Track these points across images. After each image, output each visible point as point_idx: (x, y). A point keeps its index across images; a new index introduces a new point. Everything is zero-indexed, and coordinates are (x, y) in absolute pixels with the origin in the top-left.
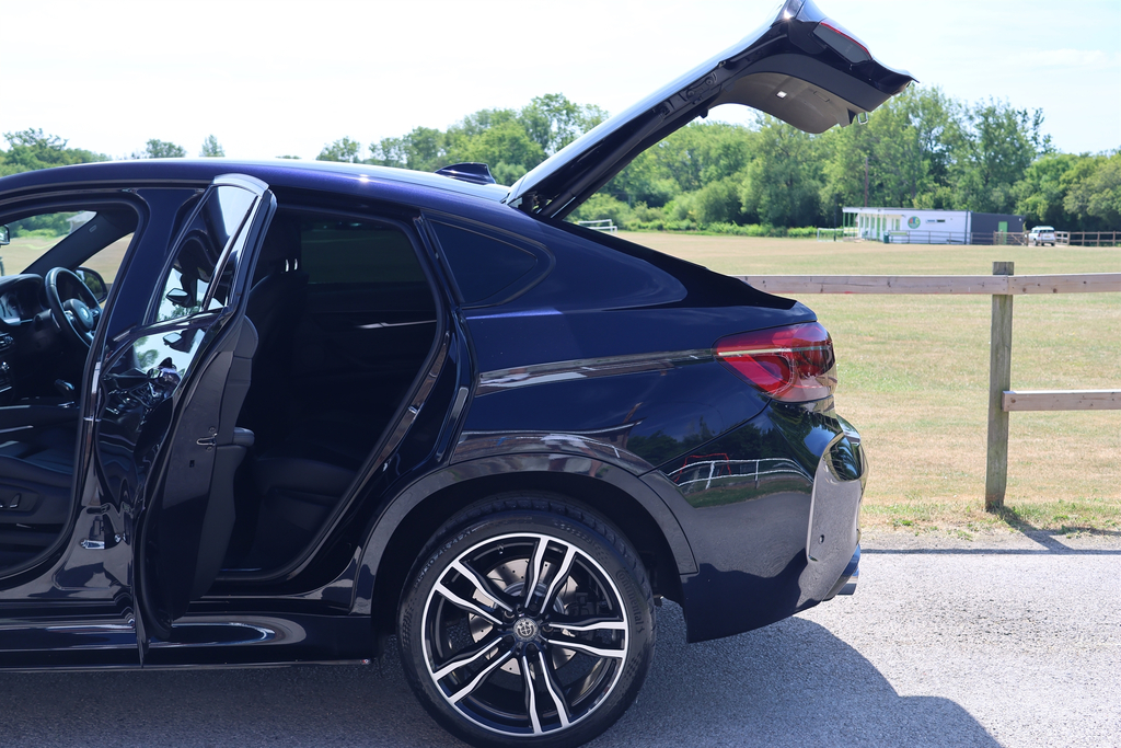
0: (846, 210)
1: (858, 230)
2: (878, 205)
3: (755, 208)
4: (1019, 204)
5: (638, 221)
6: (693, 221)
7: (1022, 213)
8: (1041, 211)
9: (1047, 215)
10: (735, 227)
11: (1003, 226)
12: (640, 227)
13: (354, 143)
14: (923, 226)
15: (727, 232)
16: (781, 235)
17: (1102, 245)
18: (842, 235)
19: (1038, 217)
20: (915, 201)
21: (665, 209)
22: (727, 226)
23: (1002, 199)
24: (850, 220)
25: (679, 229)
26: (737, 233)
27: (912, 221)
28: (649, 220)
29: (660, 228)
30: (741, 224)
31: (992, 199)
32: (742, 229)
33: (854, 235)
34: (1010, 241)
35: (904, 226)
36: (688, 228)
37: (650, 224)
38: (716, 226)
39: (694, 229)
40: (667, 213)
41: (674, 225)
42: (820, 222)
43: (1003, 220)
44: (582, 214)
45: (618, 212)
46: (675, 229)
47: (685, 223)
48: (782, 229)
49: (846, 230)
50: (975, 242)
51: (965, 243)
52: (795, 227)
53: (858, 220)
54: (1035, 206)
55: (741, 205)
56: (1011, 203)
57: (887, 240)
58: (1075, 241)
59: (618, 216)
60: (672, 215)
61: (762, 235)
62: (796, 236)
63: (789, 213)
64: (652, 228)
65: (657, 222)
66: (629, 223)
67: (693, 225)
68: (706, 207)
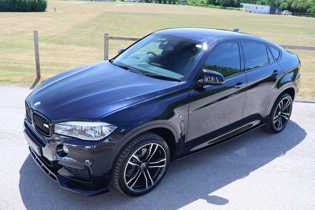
0: (241, 4)
1: (243, 9)
2: (248, 3)
3: (219, 1)
4: (281, 5)
5: (192, 3)
6: (204, 4)
7: (281, 7)
8: (286, 7)
9: (287, 8)
10: (214, 6)
11: (277, 10)
12: (192, 5)
14: (259, 9)
15: (212, 7)
16: (225, 9)
17: (299, 16)
18: (239, 9)
19: (285, 8)
20: (257, 3)
22: (212, 6)
23: (277, 3)
24: (242, 6)
25: (201, 6)
26: (215, 8)
27: (257, 8)
28: (194, 3)
29: (197, 5)
30: (215, 5)
31: (275, 3)
32: (216, 7)
33: (242, 10)
34: (279, 14)
35: (254, 9)
36: (203, 6)
37: (194, 4)
38: (210, 5)
39: (204, 6)
40: (198, 2)
41: (200, 5)
42: (234, 6)
43: (277, 8)
46: (200, 6)
47: (202, 4)
48: (225, 7)
49: (241, 9)
50: (271, 13)
51: (268, 14)
52: (228, 7)
53: (243, 6)
54: (285, 5)
55: (216, 1)
56: (279, 4)
57: (250, 12)
58: (293, 14)
61: (220, 8)
62: (228, 9)
63: (227, 4)
64: (195, 5)
65: (196, 4)
66: (189, 4)
67: (204, 5)
68: (208, 1)
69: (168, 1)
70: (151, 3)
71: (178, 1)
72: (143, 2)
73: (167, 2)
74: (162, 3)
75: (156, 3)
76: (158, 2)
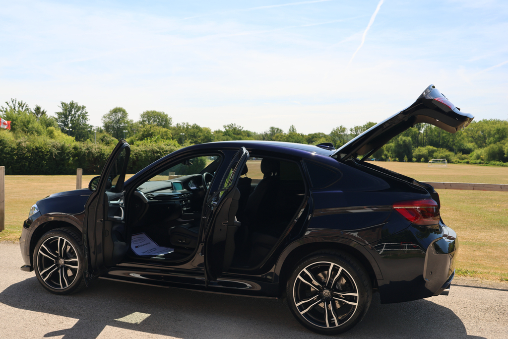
5: (458, 160)
6: (482, 160)
10: (502, 163)
12: (459, 162)
13: (344, 128)
15: (498, 165)
21: (470, 155)
22: (498, 163)
25: (475, 163)
26: (502, 166)
28: (463, 159)
29: (468, 163)
30: (504, 162)
32: (505, 164)
36: (480, 163)
37: (463, 161)
38: (493, 162)
40: (471, 157)
41: (474, 162)
44: (434, 156)
45: (449, 156)
46: (474, 163)
47: (479, 161)
55: (504, 154)
59: (450, 157)
60: (473, 158)
64: (464, 163)
65: (466, 160)
66: (454, 161)
67: (482, 162)
68: (488, 155)
69: (416, 158)
70: (386, 161)
71: (433, 158)
72: (373, 160)
73: (414, 159)
74: (405, 162)
75: (395, 161)
76: (397, 159)
